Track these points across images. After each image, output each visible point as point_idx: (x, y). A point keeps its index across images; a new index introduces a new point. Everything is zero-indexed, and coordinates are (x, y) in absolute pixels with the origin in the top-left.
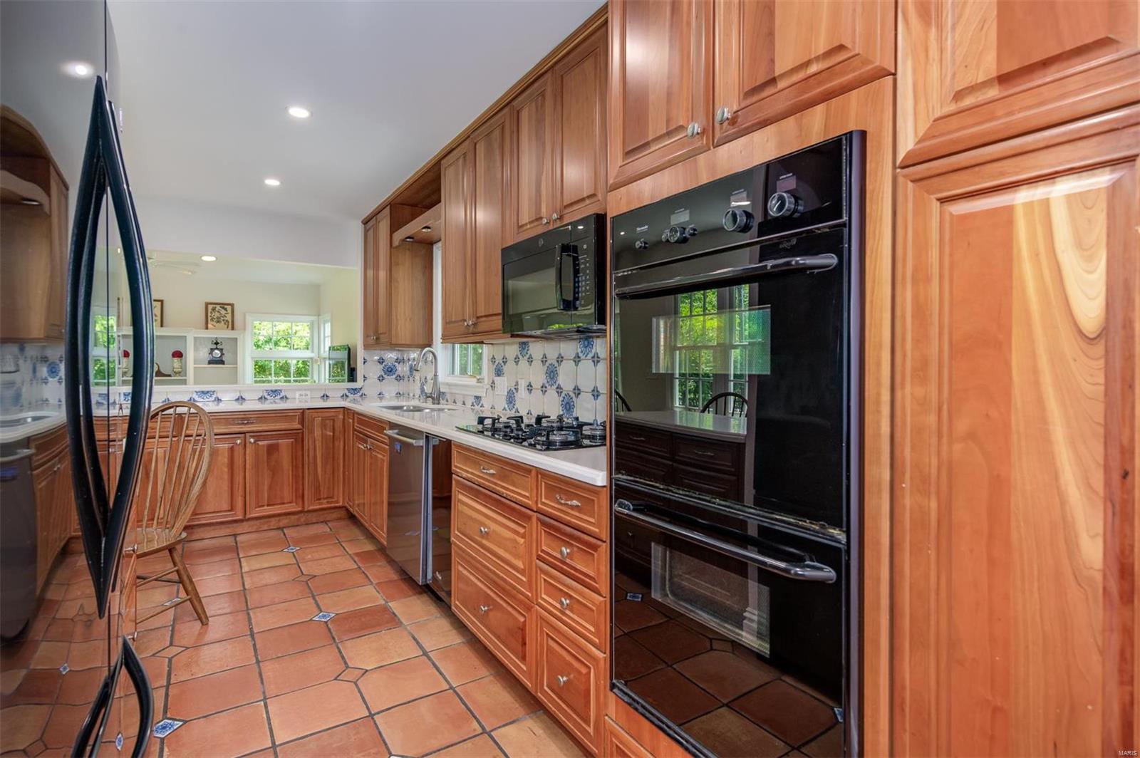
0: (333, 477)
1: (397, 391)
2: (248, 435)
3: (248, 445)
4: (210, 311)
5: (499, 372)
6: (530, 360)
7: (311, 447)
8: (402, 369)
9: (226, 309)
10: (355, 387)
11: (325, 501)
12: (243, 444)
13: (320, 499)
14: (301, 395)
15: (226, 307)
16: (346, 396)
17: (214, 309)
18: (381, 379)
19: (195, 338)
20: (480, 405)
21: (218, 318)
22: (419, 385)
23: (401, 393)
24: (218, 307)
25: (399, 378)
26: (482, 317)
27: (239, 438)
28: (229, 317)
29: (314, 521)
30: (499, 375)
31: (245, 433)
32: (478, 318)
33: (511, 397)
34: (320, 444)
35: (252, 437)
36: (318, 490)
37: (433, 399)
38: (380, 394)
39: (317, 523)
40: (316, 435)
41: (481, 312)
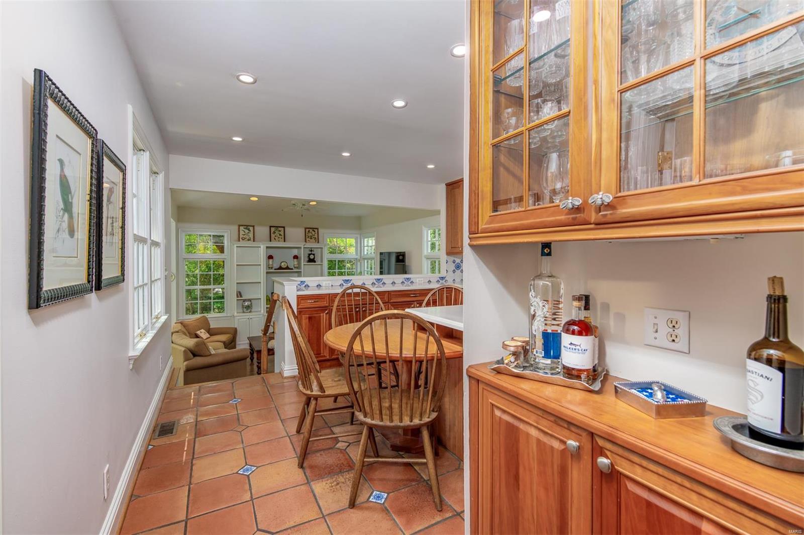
4: (307, 232)
9: (315, 231)
10: (442, 276)
18: (454, 271)
19: (304, 248)
21: (311, 236)
24: (311, 230)
28: (316, 236)
38: (453, 280)
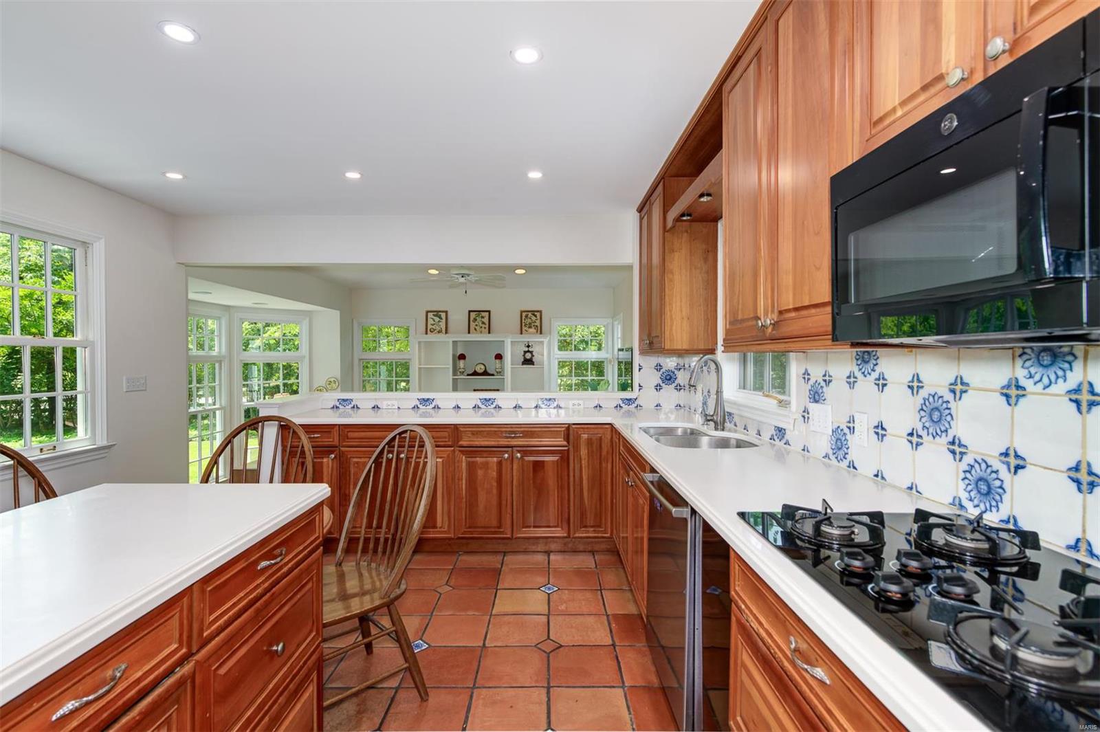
0: (601, 504)
1: (677, 403)
2: (515, 449)
3: (515, 460)
4: (524, 318)
5: (816, 396)
6: (881, 383)
7: (577, 467)
8: (682, 378)
9: (536, 316)
10: (630, 397)
11: (592, 529)
12: (511, 458)
13: (586, 527)
14: (574, 405)
15: (536, 313)
16: (620, 407)
17: (527, 316)
18: (658, 388)
19: (512, 342)
20: (784, 441)
21: (530, 324)
22: (702, 398)
23: (682, 405)
24: (530, 314)
25: (679, 388)
26: (788, 311)
27: (506, 452)
28: (538, 323)
29: (581, 549)
30: (816, 401)
31: (512, 447)
32: (781, 312)
33: (838, 439)
34: (587, 464)
35: (519, 451)
36: (583, 515)
37: (716, 423)
38: (657, 406)
39: (585, 551)
40: (582, 453)
41: (788, 301)
